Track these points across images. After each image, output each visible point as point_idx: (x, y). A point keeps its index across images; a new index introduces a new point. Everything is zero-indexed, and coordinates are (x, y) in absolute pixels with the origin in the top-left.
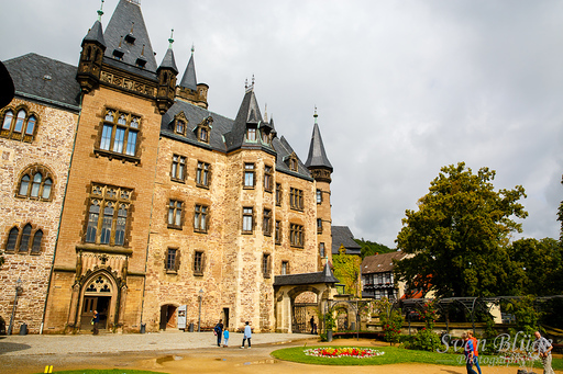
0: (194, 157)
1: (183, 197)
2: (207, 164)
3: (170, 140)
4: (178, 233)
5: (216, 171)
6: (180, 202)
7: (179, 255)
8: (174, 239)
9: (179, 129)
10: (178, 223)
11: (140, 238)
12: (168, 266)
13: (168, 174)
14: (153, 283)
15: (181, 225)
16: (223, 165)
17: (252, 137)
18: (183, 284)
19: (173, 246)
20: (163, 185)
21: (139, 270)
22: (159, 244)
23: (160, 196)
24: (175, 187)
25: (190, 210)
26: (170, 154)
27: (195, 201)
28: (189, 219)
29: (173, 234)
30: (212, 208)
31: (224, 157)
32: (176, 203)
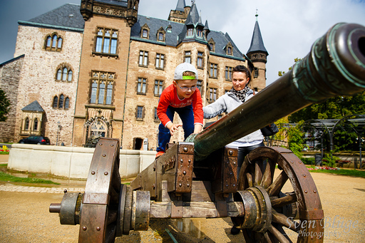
0: (154, 51)
1: (146, 76)
2: (162, 55)
3: (137, 42)
4: (143, 97)
5: (169, 58)
6: (145, 79)
7: (145, 110)
8: (140, 100)
9: (145, 35)
10: (144, 91)
11: (120, 100)
12: (137, 116)
13: (136, 63)
14: (128, 125)
15: (146, 92)
16: (174, 54)
17: (191, 34)
18: (147, 126)
19: (140, 104)
20: (133, 69)
21: (120, 117)
22: (132, 104)
23: (132, 76)
24: (141, 70)
25: (151, 83)
26: (138, 50)
27: (154, 78)
28: (151, 89)
29: (141, 98)
30: (166, 82)
31: (175, 49)
32: (142, 79)
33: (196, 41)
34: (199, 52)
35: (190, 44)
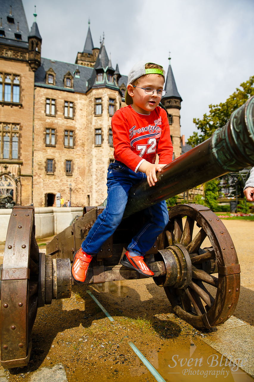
0: (62, 98)
1: (54, 126)
2: (71, 103)
3: (43, 89)
4: (52, 150)
5: (78, 106)
6: (53, 129)
7: (55, 163)
8: (50, 153)
9: (51, 81)
10: (53, 143)
11: (27, 153)
12: (47, 170)
13: (43, 112)
14: (38, 180)
15: (56, 143)
16: (83, 102)
17: (101, 80)
18: (58, 181)
19: (50, 157)
20: (40, 119)
21: (29, 172)
22: (41, 157)
23: (39, 126)
24: (49, 120)
25: (61, 134)
26: (44, 98)
27: (64, 128)
28: (60, 140)
29: (50, 151)
30: (77, 132)
31: (84, 96)
32: (50, 130)
33: (107, 87)
34: (111, 99)
35: (100, 91)
